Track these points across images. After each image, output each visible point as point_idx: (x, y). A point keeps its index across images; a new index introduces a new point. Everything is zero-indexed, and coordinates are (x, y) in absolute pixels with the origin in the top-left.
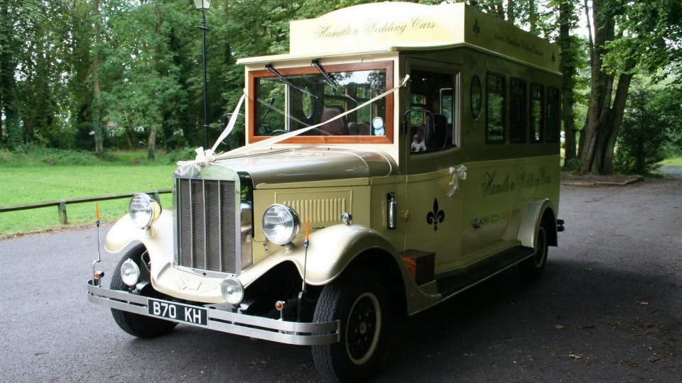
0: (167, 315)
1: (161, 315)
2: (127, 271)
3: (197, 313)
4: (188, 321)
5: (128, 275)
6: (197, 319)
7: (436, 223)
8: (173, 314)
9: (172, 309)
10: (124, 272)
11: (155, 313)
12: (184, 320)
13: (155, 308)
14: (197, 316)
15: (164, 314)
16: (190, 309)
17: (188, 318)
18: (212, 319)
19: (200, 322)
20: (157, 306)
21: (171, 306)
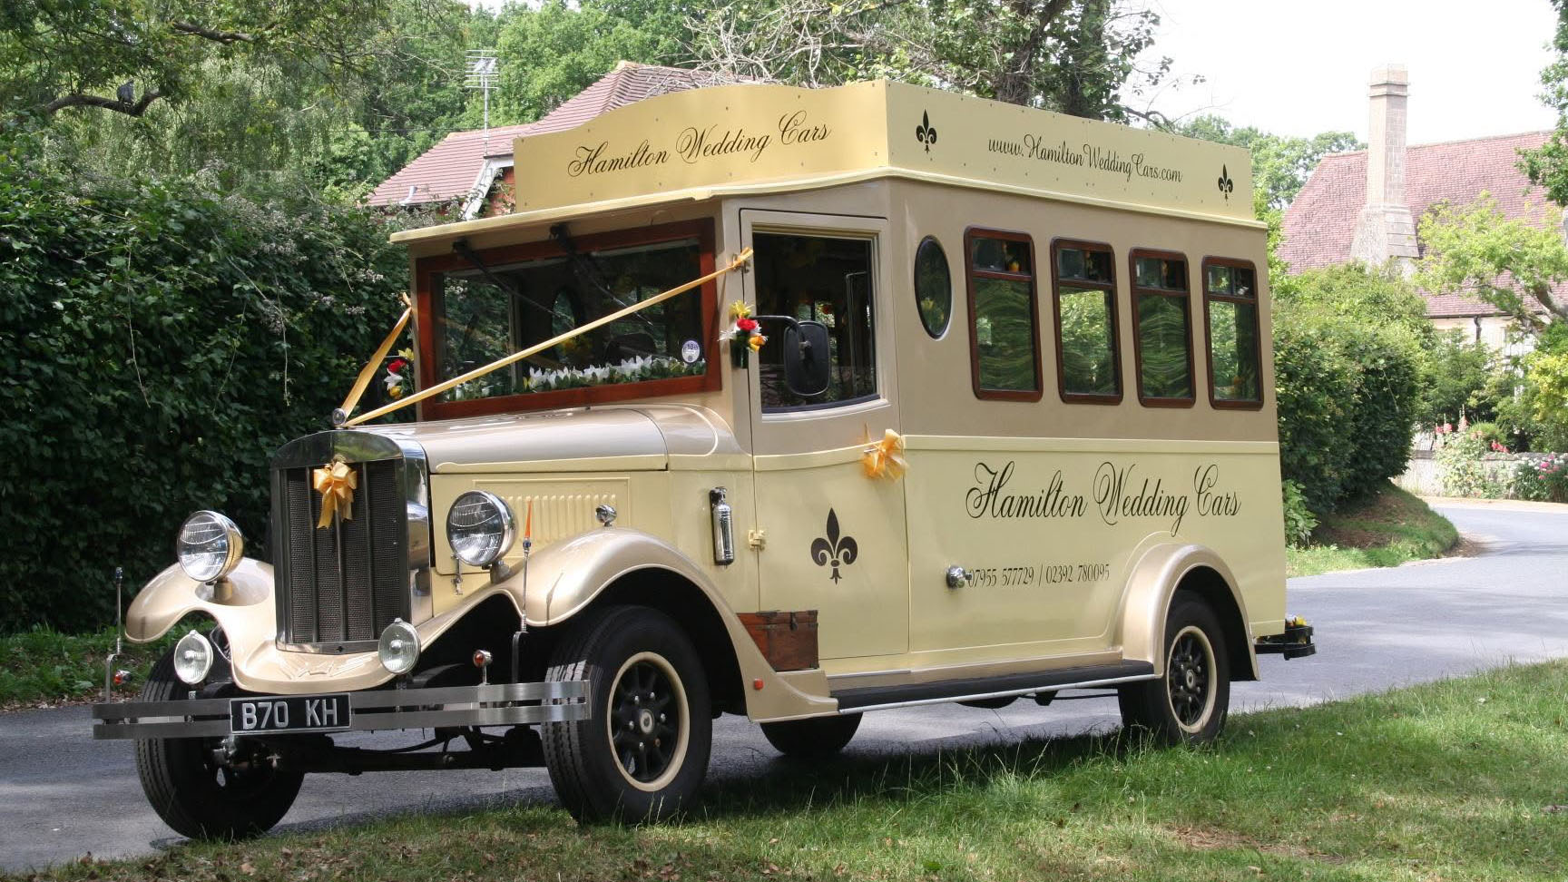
0: (271, 724)
1: (258, 727)
2: (190, 654)
3: (330, 706)
4: (313, 724)
5: (189, 661)
6: (330, 718)
7: (835, 563)
8: (281, 719)
9: (281, 710)
10: (181, 654)
11: (246, 725)
12: (305, 725)
13: (246, 715)
14: (330, 711)
15: (263, 725)
16: (317, 701)
17: (312, 718)
18: (358, 711)
19: (336, 722)
20: (249, 710)
21: (278, 704)
